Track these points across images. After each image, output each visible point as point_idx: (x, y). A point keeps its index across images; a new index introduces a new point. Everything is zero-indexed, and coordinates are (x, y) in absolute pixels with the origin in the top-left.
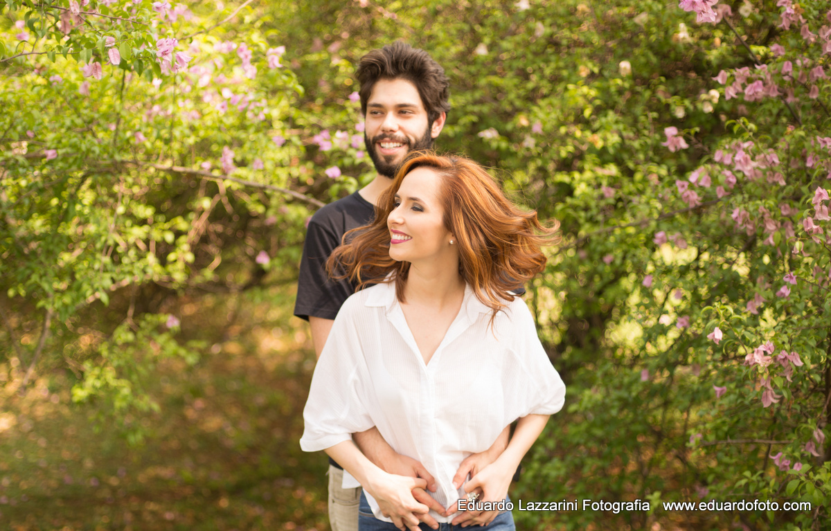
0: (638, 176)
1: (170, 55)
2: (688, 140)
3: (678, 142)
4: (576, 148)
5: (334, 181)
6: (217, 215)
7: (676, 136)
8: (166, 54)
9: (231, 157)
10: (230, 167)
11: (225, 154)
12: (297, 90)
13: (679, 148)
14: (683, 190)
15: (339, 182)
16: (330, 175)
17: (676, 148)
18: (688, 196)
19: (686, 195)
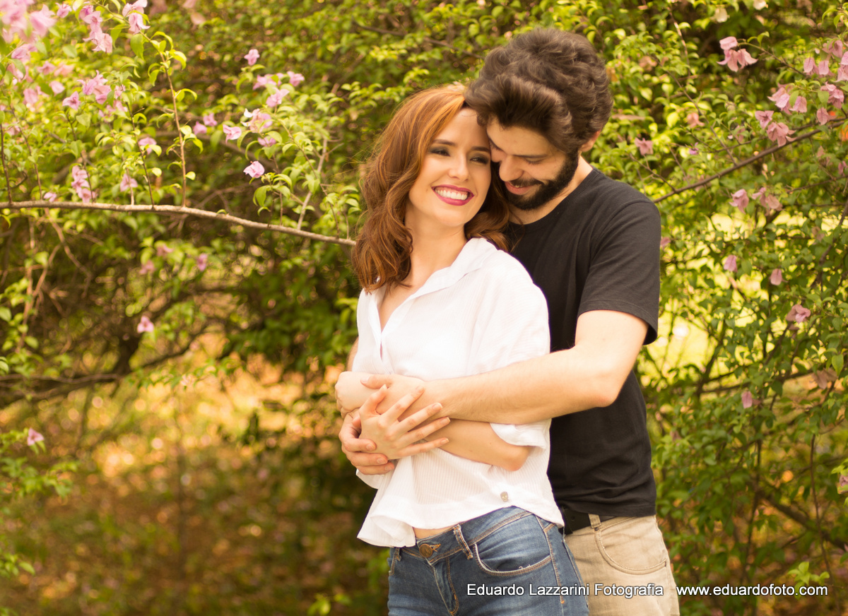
0: (671, 119)
2: (754, 53)
3: (741, 56)
5: (259, 182)
6: (56, 274)
7: (736, 49)
8: (16, 18)
9: (86, 176)
10: (89, 193)
11: (77, 174)
12: (176, 58)
13: (743, 65)
14: (767, 123)
15: (266, 183)
16: (252, 175)
17: (739, 65)
18: (775, 130)
19: (772, 130)
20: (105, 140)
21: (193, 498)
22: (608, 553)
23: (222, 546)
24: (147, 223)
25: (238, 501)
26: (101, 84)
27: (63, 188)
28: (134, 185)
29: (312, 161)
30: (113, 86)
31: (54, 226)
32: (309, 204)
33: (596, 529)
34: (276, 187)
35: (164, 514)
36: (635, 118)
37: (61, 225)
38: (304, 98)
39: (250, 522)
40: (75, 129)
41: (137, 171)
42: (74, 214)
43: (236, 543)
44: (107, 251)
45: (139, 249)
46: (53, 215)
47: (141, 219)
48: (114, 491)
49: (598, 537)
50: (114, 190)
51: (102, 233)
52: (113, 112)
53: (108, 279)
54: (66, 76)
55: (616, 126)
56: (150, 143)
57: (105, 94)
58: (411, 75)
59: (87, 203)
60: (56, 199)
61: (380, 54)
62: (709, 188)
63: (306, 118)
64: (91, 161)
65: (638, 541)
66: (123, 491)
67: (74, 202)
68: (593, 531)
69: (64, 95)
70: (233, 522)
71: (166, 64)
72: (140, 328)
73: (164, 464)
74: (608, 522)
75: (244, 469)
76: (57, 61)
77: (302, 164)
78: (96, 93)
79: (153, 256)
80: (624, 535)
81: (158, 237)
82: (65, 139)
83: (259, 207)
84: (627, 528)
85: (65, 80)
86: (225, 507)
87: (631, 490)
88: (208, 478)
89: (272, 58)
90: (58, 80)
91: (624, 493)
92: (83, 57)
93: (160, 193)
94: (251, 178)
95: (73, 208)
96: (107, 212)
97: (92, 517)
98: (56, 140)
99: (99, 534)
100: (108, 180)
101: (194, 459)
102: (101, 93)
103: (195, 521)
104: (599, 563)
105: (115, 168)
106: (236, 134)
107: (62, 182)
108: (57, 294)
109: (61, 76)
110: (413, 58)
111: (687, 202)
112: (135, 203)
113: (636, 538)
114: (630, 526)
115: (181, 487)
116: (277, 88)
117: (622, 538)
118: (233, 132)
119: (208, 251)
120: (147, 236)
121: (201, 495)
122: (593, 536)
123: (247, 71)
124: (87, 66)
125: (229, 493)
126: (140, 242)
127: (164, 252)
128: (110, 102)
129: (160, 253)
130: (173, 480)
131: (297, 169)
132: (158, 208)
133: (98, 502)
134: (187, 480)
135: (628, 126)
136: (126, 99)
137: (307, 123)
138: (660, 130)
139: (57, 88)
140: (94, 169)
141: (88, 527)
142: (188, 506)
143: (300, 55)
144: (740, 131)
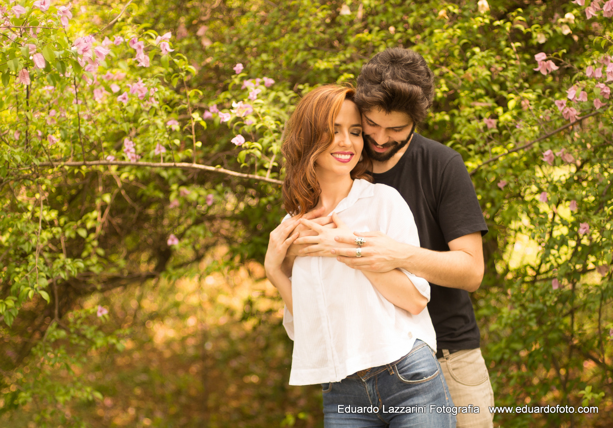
0: (511, 104)
1: (90, 51)
2: (557, 63)
3: (549, 65)
4: (450, 88)
6: (117, 209)
7: (546, 60)
8: (86, 51)
9: (132, 145)
10: (134, 155)
11: (127, 144)
12: (189, 70)
13: (550, 71)
14: (563, 108)
15: (246, 148)
16: (237, 144)
17: (548, 71)
18: (568, 112)
19: (566, 112)
20: (145, 122)
21: (213, 358)
22: (454, 373)
23: (232, 389)
24: (174, 175)
25: (243, 360)
26: (142, 87)
27: (119, 153)
28: (163, 151)
29: (276, 134)
30: (149, 89)
31: (115, 177)
32: (275, 161)
33: (447, 359)
34: (252, 151)
35: (195, 368)
36: (484, 105)
37: (119, 176)
38: (272, 95)
39: (250, 373)
40: (125, 115)
41: (166, 142)
42: (127, 169)
43: (242, 386)
44: (148, 193)
45: (168, 192)
46: (113, 169)
47: (170, 172)
48: (160, 354)
49: (448, 364)
50: (151, 154)
51: (146, 181)
52: (150, 104)
53: (151, 211)
54: (121, 80)
55: (473, 110)
56: (174, 124)
57: (145, 93)
58: (342, 78)
59: (133, 162)
60: (115, 160)
61: (322, 65)
62: (532, 149)
63: (274, 106)
64: (137, 135)
65: (472, 365)
66: (167, 354)
67: (127, 161)
68: (445, 360)
69: (120, 93)
70: (239, 374)
71: (183, 74)
72: (169, 242)
73: (193, 335)
74: (454, 354)
75: (245, 338)
76: (115, 71)
77: (270, 136)
78: (139, 92)
79: (178, 196)
80: (464, 362)
81: (182, 184)
82: (119, 121)
83: (241, 164)
84: (465, 357)
85: (120, 82)
86: (235, 364)
87: (466, 332)
88: (224, 344)
89: (254, 68)
90: (115, 83)
91: (461, 334)
92: (132, 67)
93: (180, 155)
94: (235, 145)
95: (126, 165)
96: (148, 168)
97: (146, 371)
98: (114, 122)
99: (150, 382)
100: (147, 147)
101: (215, 332)
102: (142, 92)
103: (215, 373)
104: (449, 379)
105: (152, 140)
106: (226, 117)
107: (119, 149)
108: (117, 221)
109: (118, 80)
110: (343, 67)
111: (521, 158)
112: (164, 162)
113: (471, 363)
114: (467, 356)
115: (205, 351)
116: (254, 88)
117: (463, 364)
118: (225, 117)
119: (213, 192)
120: (174, 183)
121: (219, 356)
122: (445, 363)
123: (236, 77)
124: (135, 73)
125: (237, 354)
126: (170, 187)
127: (185, 194)
128: (146, 98)
129: (182, 195)
130: (200, 346)
131: (266, 140)
132: (178, 164)
133: (150, 361)
134: (209, 346)
135: (480, 111)
136: (157, 96)
137: (275, 110)
138: (505, 112)
139: (115, 89)
140: (138, 140)
141: (143, 377)
142: (209, 363)
143: (271, 66)
144: (547, 113)
